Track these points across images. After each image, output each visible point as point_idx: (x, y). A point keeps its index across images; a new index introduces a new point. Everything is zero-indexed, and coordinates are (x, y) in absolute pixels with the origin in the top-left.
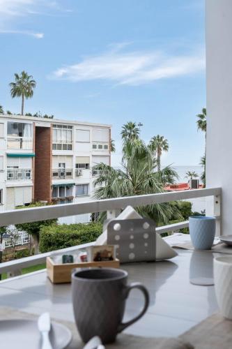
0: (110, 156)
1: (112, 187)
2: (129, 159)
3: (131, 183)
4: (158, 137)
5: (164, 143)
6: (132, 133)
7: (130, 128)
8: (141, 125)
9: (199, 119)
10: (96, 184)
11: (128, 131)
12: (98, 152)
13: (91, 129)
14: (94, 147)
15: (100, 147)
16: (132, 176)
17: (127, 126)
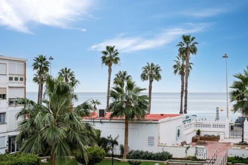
0: (25, 88)
1: (36, 121)
2: (50, 95)
3: (52, 116)
4: (66, 69)
5: (71, 75)
6: (43, 66)
7: (41, 61)
8: (52, 59)
9: (103, 55)
10: (18, 117)
11: (40, 64)
12: (15, 84)
13: (7, 62)
14: (11, 79)
15: (16, 79)
16: (52, 109)
17: (38, 59)
